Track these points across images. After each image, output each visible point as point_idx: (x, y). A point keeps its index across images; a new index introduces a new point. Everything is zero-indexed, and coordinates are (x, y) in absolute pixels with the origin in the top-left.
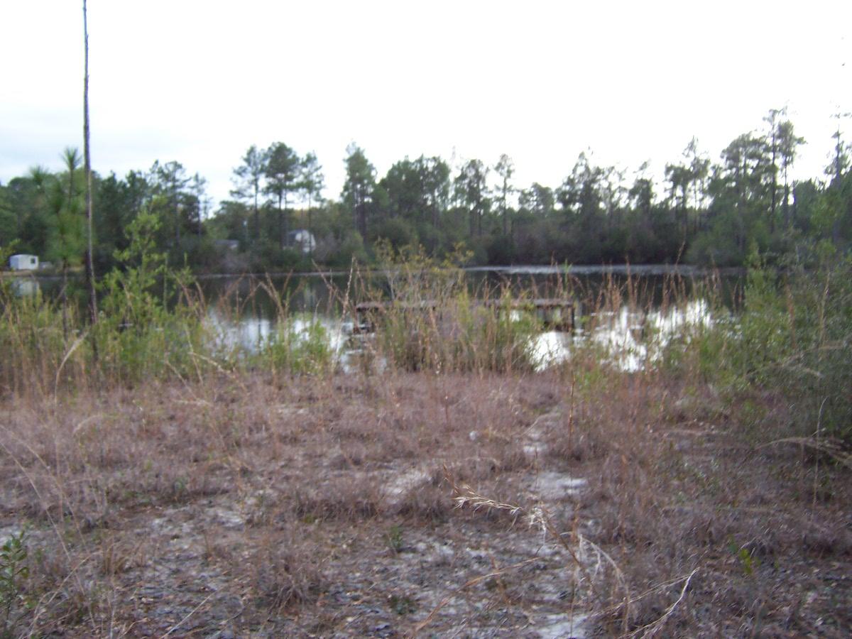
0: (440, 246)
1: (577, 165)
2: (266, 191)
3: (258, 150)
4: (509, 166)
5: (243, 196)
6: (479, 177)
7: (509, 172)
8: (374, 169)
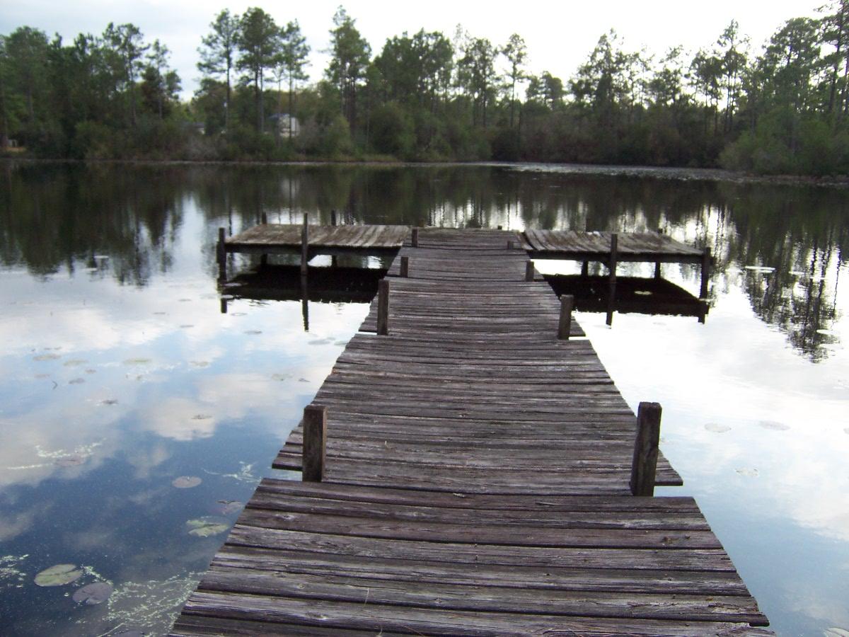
0: (438, 136)
1: (596, 50)
2: (241, 65)
3: (231, 15)
4: (519, 50)
5: (214, 70)
6: (485, 62)
7: (520, 56)
8: (366, 45)
